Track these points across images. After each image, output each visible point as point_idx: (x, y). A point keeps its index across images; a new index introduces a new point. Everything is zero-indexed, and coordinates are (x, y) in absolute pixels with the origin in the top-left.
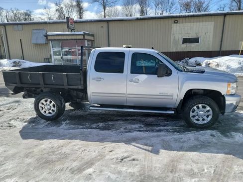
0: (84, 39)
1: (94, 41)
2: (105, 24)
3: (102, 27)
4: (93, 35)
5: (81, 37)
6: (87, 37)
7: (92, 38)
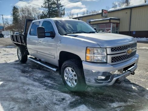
0: (110, 22)
1: (119, 23)
2: (129, 11)
3: (126, 13)
4: (119, 20)
5: (108, 21)
6: (112, 21)
7: (118, 22)
